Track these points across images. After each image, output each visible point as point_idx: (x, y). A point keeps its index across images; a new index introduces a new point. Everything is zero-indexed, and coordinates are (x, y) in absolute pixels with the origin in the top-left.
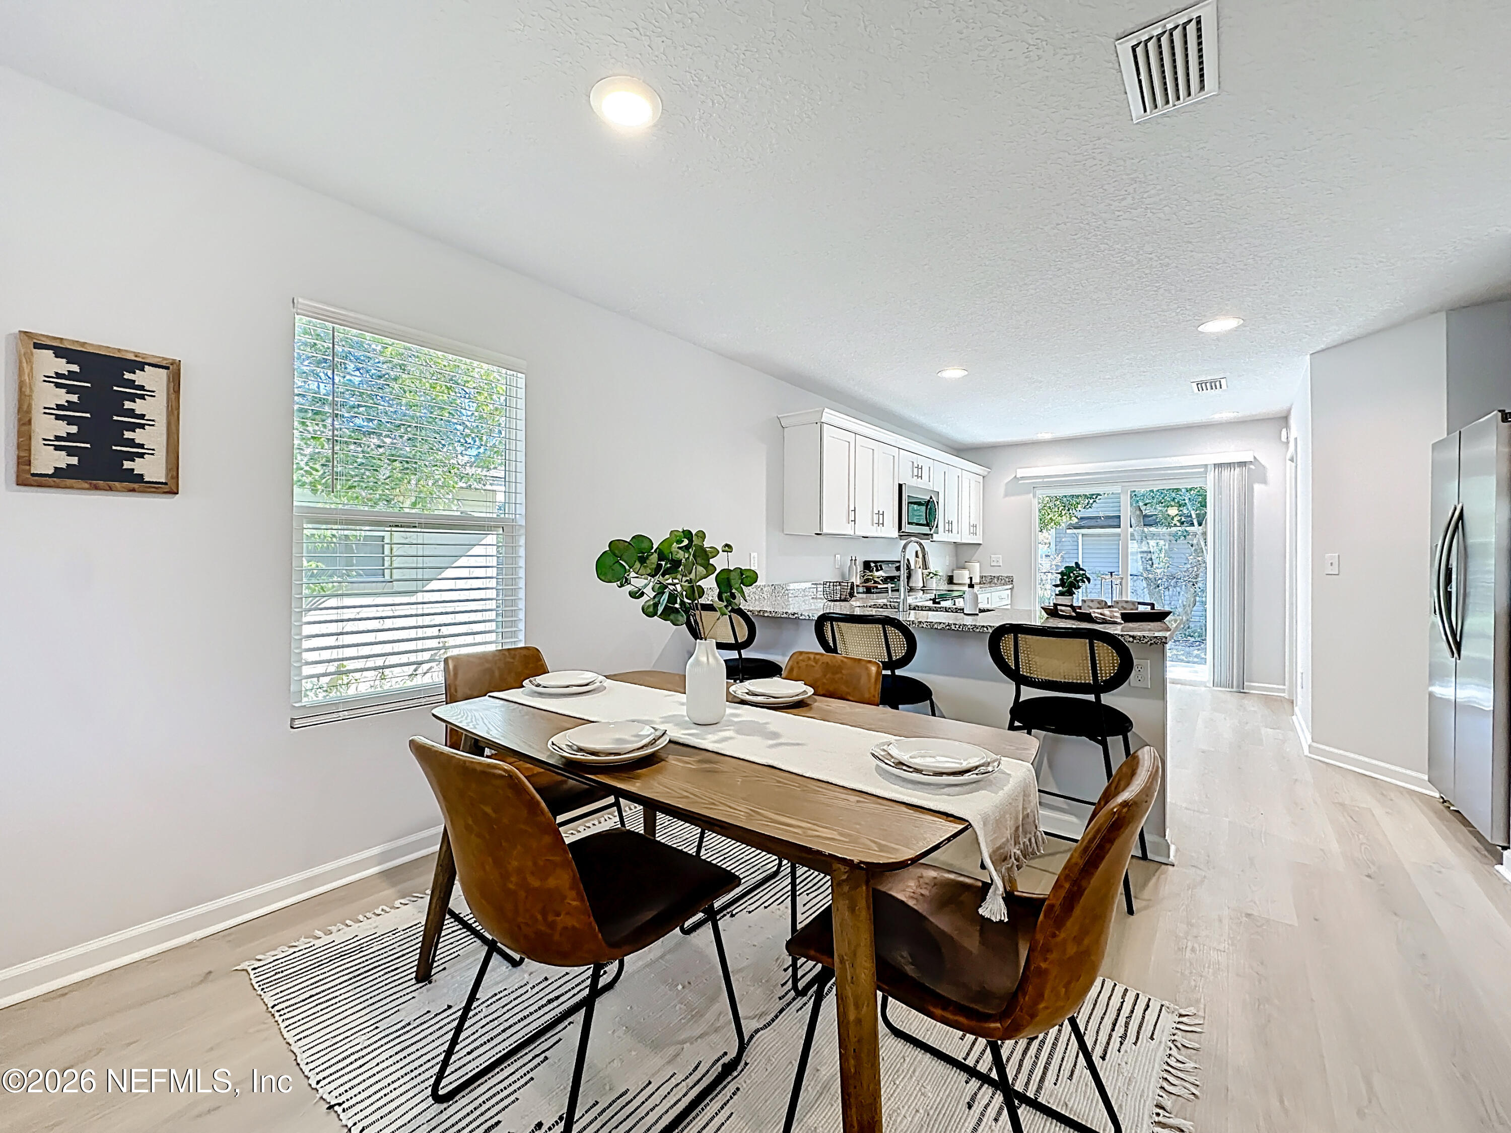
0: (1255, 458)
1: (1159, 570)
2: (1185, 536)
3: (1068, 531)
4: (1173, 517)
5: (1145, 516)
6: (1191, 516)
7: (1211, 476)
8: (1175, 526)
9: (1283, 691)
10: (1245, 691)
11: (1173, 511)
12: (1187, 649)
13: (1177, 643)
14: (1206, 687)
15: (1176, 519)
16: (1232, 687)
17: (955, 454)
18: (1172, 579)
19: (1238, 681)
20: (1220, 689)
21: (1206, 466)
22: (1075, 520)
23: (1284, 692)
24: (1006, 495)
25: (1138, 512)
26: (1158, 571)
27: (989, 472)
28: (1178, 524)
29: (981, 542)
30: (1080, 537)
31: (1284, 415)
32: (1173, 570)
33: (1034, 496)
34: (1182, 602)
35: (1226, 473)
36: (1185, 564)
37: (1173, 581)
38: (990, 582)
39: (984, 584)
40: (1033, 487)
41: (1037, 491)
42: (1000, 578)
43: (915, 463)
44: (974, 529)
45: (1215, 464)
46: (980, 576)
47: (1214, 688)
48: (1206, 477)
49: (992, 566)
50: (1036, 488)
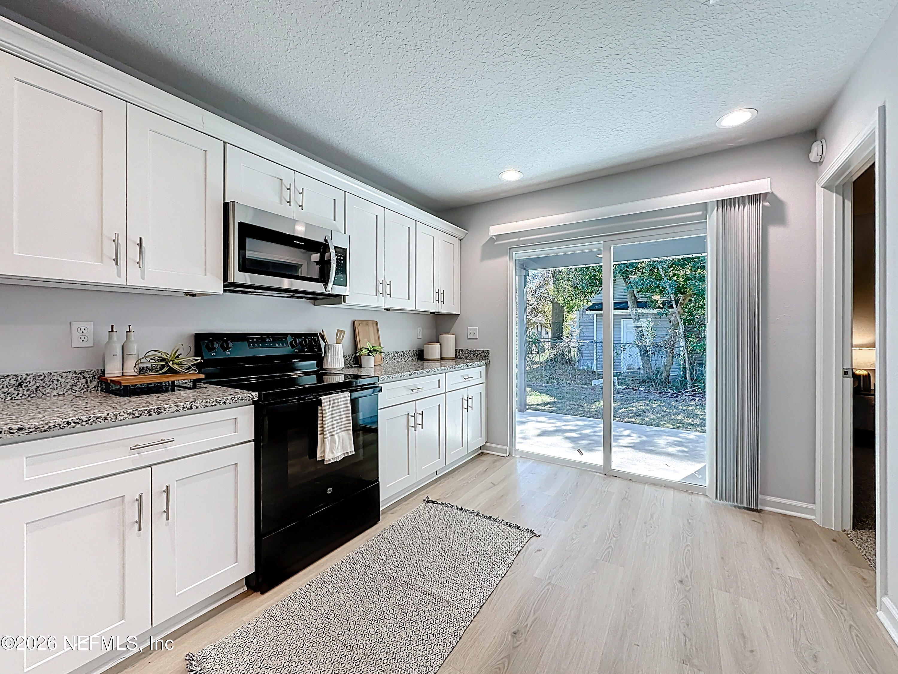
0: (770, 190)
1: (648, 342)
2: (666, 314)
3: (587, 312)
5: (637, 302)
7: (712, 219)
8: (659, 307)
9: (812, 512)
10: (759, 507)
13: (661, 395)
14: (706, 496)
16: (742, 503)
18: (657, 347)
19: (750, 492)
20: (725, 502)
21: (706, 204)
22: (590, 304)
23: (815, 515)
24: (483, 258)
25: (633, 298)
27: (466, 234)
28: (661, 306)
29: (458, 313)
30: (595, 316)
31: (813, 127)
32: (657, 340)
33: (510, 258)
35: (732, 212)
36: (666, 335)
38: (467, 357)
39: (461, 358)
40: (510, 248)
41: (514, 253)
42: (476, 352)
43: (283, 181)
44: (439, 297)
45: (717, 201)
46: (456, 350)
47: (718, 501)
48: (706, 222)
49: (469, 339)
50: (512, 250)
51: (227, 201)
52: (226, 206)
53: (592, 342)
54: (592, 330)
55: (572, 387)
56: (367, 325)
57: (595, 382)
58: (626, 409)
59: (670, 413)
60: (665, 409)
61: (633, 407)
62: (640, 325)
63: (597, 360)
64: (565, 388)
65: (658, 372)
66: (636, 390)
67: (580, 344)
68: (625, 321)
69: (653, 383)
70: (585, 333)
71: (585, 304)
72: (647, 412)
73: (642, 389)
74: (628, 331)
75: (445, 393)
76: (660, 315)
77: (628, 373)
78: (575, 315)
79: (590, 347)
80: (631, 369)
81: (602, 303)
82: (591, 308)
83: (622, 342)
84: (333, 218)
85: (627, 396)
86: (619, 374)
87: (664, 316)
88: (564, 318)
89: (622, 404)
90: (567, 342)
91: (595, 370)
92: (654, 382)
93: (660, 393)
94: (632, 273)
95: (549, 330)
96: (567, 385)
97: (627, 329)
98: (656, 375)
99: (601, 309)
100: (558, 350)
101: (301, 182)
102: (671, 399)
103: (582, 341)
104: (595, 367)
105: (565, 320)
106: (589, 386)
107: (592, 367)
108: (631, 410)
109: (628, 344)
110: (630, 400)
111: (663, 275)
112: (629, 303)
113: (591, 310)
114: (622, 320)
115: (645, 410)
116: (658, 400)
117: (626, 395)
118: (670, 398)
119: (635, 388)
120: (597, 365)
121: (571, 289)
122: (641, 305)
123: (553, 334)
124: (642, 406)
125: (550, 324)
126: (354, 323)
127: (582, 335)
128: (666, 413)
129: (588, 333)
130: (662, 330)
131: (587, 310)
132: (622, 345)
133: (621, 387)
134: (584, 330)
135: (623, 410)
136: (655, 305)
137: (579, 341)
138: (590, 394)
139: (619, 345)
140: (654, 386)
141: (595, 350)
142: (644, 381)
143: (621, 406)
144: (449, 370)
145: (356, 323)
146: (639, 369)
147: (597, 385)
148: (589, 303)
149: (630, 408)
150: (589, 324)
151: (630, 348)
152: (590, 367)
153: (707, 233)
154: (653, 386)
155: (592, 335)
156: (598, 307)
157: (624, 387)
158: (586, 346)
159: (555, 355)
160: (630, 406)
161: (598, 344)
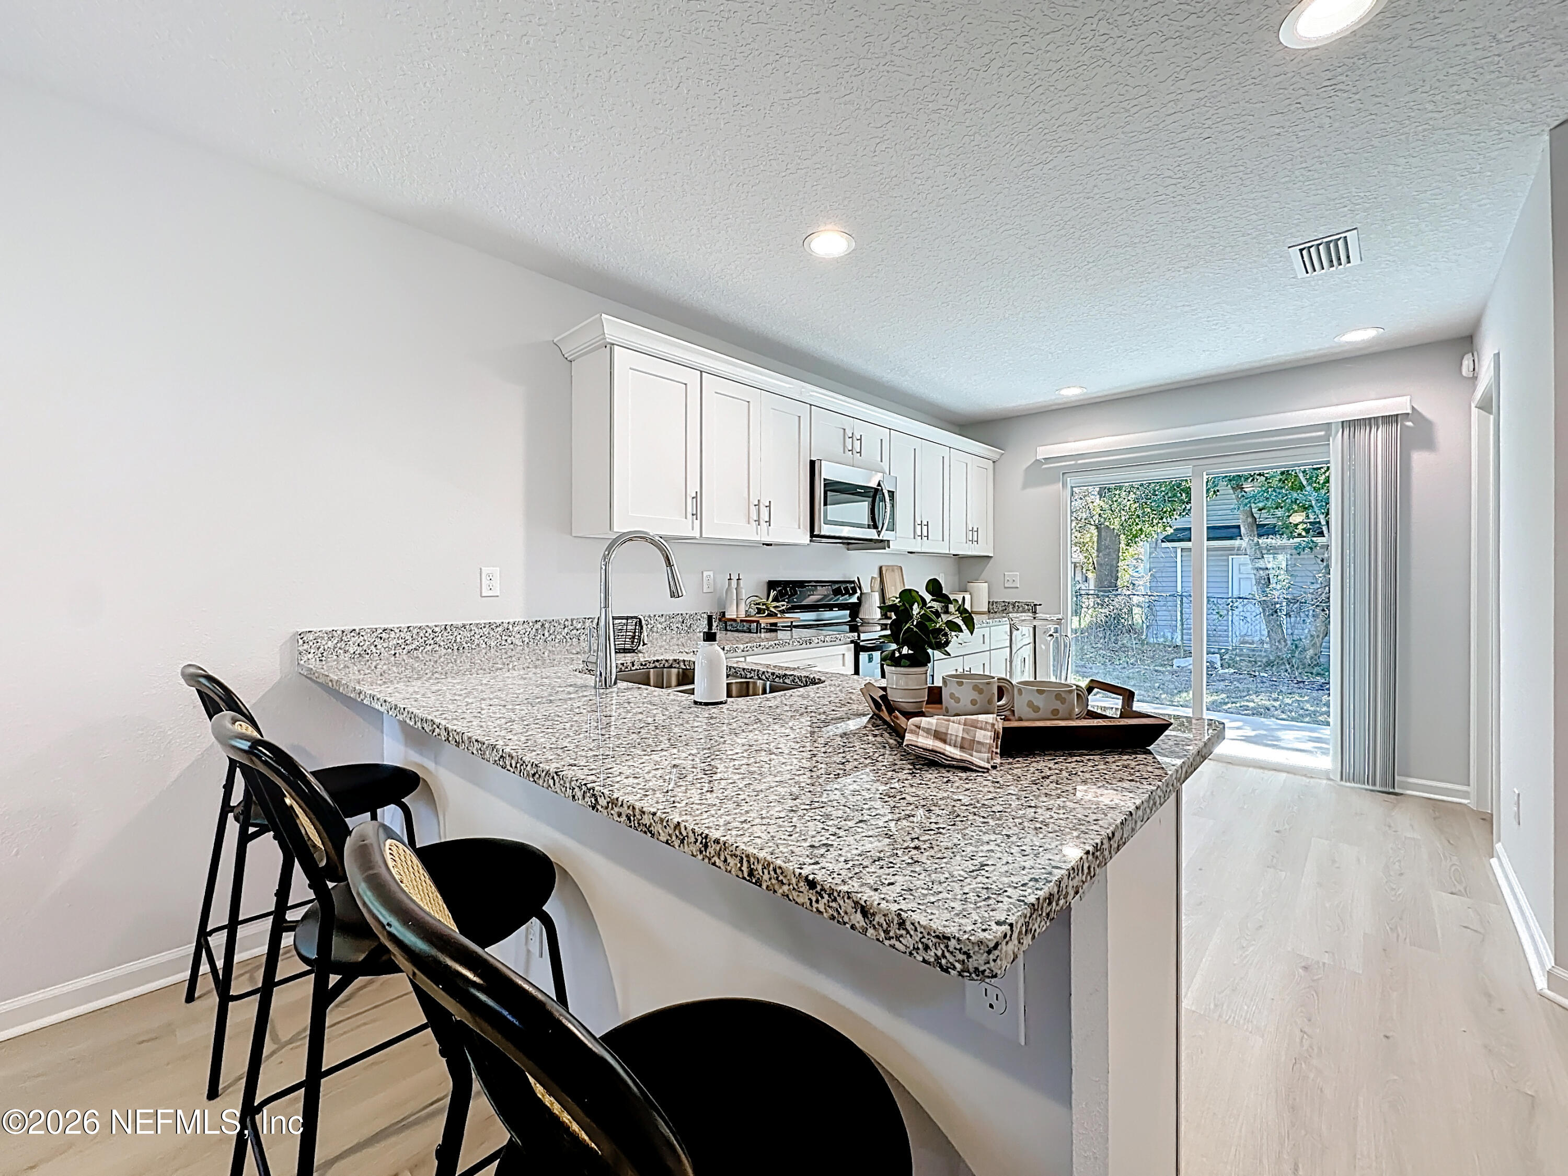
0: (1413, 408)
1: (1277, 593)
2: (1311, 548)
3: (1164, 545)
4: (1297, 525)
5: (1259, 526)
6: (1319, 523)
7: (1337, 442)
8: (1300, 535)
9: (1466, 795)
10: (1397, 790)
11: (1297, 518)
12: (1315, 694)
13: (1301, 685)
14: (1330, 779)
15: (1300, 527)
16: (1374, 784)
17: (957, 431)
18: (1295, 603)
19: (1384, 773)
20: (1353, 785)
21: (1329, 424)
22: (1170, 531)
23: (1468, 798)
24: (1025, 486)
25: (1250, 520)
26: (1274, 592)
27: (1003, 454)
28: (1304, 534)
29: (991, 555)
30: (1179, 551)
31: (1467, 334)
32: (1295, 592)
33: (1064, 485)
34: (1309, 631)
35: (1362, 435)
36: (1313, 583)
37: (1295, 606)
38: (1003, 610)
39: (996, 612)
40: (1063, 474)
41: (1068, 479)
42: (1017, 604)
43: (847, 431)
44: (973, 535)
45: (1343, 422)
46: (989, 602)
47: (1343, 783)
48: (1329, 444)
49: (1005, 588)
50: (1066, 475)
51: (813, 459)
52: (812, 463)
53: (1173, 596)
54: (1174, 574)
55: (1137, 670)
56: (893, 570)
57: (1180, 662)
58: (1234, 705)
59: (1314, 711)
60: (1308, 706)
61: (1247, 701)
62: (1263, 566)
63: (1182, 625)
64: (1125, 670)
65: (1296, 647)
66: (1255, 676)
67: (1153, 598)
68: (1237, 560)
69: (1288, 666)
70: (1159, 579)
71: (1158, 532)
72: (1272, 709)
73: (1266, 675)
74: (1241, 576)
75: (990, 650)
76: (1299, 549)
77: (1242, 650)
78: (1142, 548)
79: (1169, 603)
80: (1246, 643)
81: (1190, 528)
82: (1170, 538)
83: (1230, 595)
84: (880, 460)
85: (1238, 685)
86: (1223, 651)
87: (1306, 551)
88: (1120, 554)
89: (1228, 697)
90: (1129, 595)
91: (1179, 643)
92: (1289, 664)
93: (1298, 682)
94: (1248, 478)
95: (1091, 575)
96: (1128, 666)
97: (1240, 573)
98: (1293, 652)
99: (1190, 540)
100: (1112, 607)
101: (860, 429)
102: (1321, 692)
103: (1155, 594)
104: (1180, 637)
105: (1121, 558)
106: (1169, 668)
107: (1172, 638)
108: (1244, 706)
109: (1240, 598)
110: (1243, 691)
111: (1305, 483)
112: (1243, 529)
113: (1169, 541)
114: (1230, 557)
115: (1270, 706)
116: (1294, 693)
117: (1235, 683)
118: (1317, 690)
119: (1253, 673)
120: (1182, 634)
121: (1134, 506)
122: (1264, 530)
123: (1099, 581)
124: (1265, 700)
125: (1093, 563)
126: (881, 568)
127: (1154, 584)
128: (1307, 712)
129: (1165, 579)
130: (1304, 575)
131: (1163, 541)
132: (1230, 600)
133: (1226, 671)
134: (1157, 575)
135: (1229, 705)
136: (1291, 533)
137: (1149, 594)
138: (1169, 681)
139: (1224, 600)
140: (1289, 670)
141: (1179, 609)
142: (1270, 664)
143: (1226, 700)
144: (994, 624)
145: (884, 569)
146: (1262, 642)
147: (1183, 667)
148: (1168, 528)
149: (1243, 704)
150: (1168, 565)
151: (1244, 606)
152: (1170, 638)
153: (1329, 457)
154: (1286, 671)
155: (1173, 584)
156: (1183, 535)
157: (1232, 671)
158: (1162, 603)
159: (1107, 617)
160: (1244, 701)
161: (1184, 599)
